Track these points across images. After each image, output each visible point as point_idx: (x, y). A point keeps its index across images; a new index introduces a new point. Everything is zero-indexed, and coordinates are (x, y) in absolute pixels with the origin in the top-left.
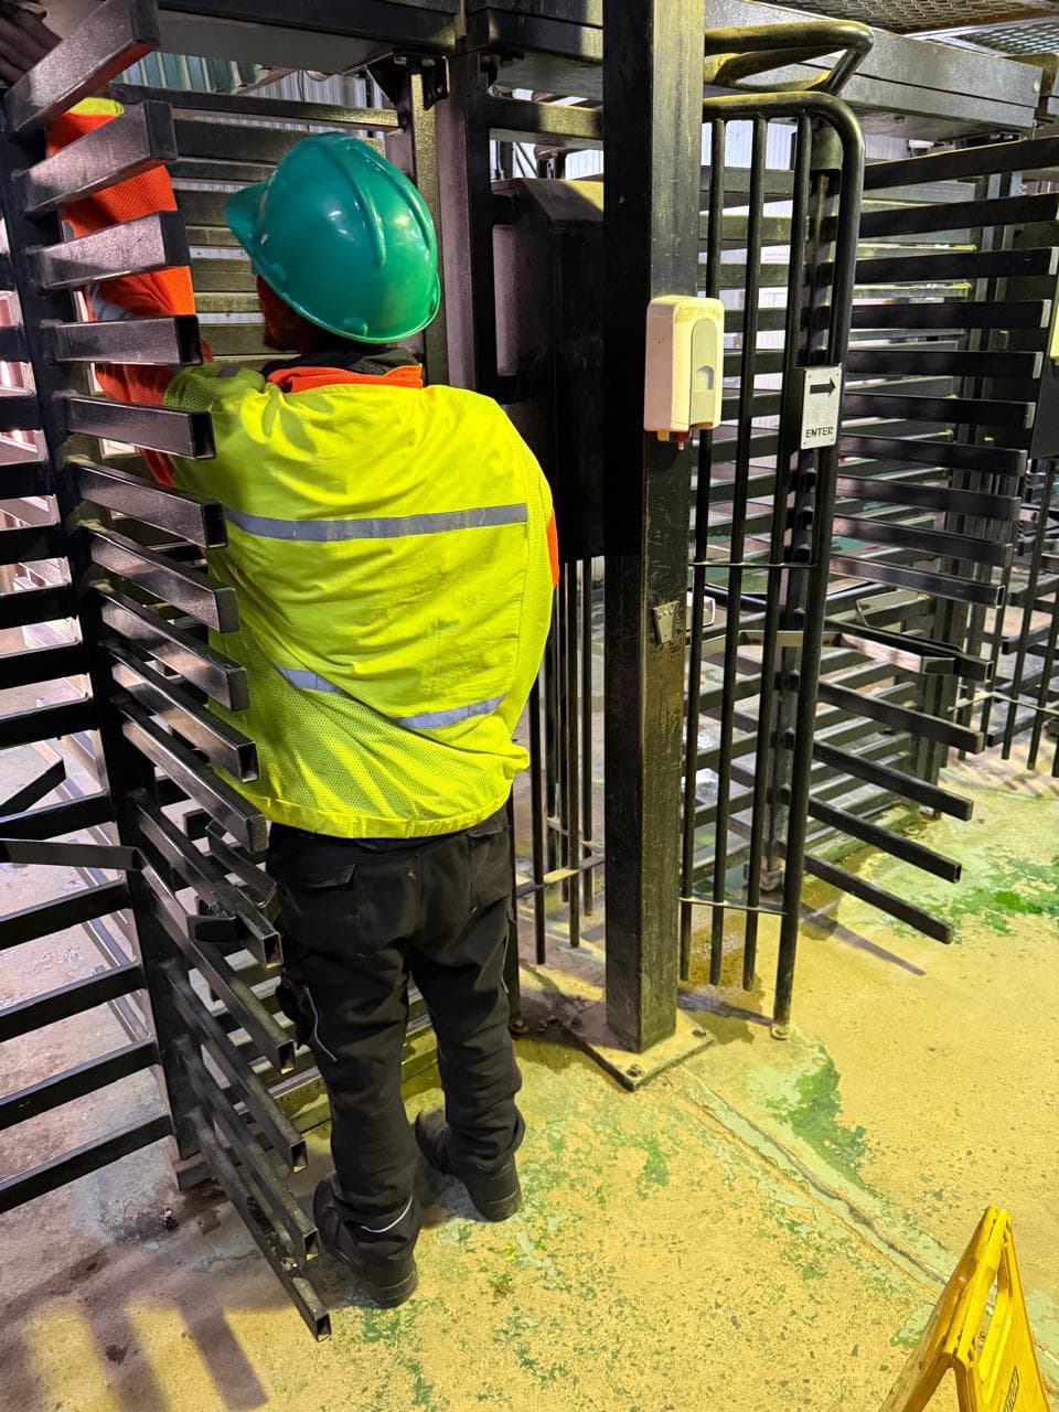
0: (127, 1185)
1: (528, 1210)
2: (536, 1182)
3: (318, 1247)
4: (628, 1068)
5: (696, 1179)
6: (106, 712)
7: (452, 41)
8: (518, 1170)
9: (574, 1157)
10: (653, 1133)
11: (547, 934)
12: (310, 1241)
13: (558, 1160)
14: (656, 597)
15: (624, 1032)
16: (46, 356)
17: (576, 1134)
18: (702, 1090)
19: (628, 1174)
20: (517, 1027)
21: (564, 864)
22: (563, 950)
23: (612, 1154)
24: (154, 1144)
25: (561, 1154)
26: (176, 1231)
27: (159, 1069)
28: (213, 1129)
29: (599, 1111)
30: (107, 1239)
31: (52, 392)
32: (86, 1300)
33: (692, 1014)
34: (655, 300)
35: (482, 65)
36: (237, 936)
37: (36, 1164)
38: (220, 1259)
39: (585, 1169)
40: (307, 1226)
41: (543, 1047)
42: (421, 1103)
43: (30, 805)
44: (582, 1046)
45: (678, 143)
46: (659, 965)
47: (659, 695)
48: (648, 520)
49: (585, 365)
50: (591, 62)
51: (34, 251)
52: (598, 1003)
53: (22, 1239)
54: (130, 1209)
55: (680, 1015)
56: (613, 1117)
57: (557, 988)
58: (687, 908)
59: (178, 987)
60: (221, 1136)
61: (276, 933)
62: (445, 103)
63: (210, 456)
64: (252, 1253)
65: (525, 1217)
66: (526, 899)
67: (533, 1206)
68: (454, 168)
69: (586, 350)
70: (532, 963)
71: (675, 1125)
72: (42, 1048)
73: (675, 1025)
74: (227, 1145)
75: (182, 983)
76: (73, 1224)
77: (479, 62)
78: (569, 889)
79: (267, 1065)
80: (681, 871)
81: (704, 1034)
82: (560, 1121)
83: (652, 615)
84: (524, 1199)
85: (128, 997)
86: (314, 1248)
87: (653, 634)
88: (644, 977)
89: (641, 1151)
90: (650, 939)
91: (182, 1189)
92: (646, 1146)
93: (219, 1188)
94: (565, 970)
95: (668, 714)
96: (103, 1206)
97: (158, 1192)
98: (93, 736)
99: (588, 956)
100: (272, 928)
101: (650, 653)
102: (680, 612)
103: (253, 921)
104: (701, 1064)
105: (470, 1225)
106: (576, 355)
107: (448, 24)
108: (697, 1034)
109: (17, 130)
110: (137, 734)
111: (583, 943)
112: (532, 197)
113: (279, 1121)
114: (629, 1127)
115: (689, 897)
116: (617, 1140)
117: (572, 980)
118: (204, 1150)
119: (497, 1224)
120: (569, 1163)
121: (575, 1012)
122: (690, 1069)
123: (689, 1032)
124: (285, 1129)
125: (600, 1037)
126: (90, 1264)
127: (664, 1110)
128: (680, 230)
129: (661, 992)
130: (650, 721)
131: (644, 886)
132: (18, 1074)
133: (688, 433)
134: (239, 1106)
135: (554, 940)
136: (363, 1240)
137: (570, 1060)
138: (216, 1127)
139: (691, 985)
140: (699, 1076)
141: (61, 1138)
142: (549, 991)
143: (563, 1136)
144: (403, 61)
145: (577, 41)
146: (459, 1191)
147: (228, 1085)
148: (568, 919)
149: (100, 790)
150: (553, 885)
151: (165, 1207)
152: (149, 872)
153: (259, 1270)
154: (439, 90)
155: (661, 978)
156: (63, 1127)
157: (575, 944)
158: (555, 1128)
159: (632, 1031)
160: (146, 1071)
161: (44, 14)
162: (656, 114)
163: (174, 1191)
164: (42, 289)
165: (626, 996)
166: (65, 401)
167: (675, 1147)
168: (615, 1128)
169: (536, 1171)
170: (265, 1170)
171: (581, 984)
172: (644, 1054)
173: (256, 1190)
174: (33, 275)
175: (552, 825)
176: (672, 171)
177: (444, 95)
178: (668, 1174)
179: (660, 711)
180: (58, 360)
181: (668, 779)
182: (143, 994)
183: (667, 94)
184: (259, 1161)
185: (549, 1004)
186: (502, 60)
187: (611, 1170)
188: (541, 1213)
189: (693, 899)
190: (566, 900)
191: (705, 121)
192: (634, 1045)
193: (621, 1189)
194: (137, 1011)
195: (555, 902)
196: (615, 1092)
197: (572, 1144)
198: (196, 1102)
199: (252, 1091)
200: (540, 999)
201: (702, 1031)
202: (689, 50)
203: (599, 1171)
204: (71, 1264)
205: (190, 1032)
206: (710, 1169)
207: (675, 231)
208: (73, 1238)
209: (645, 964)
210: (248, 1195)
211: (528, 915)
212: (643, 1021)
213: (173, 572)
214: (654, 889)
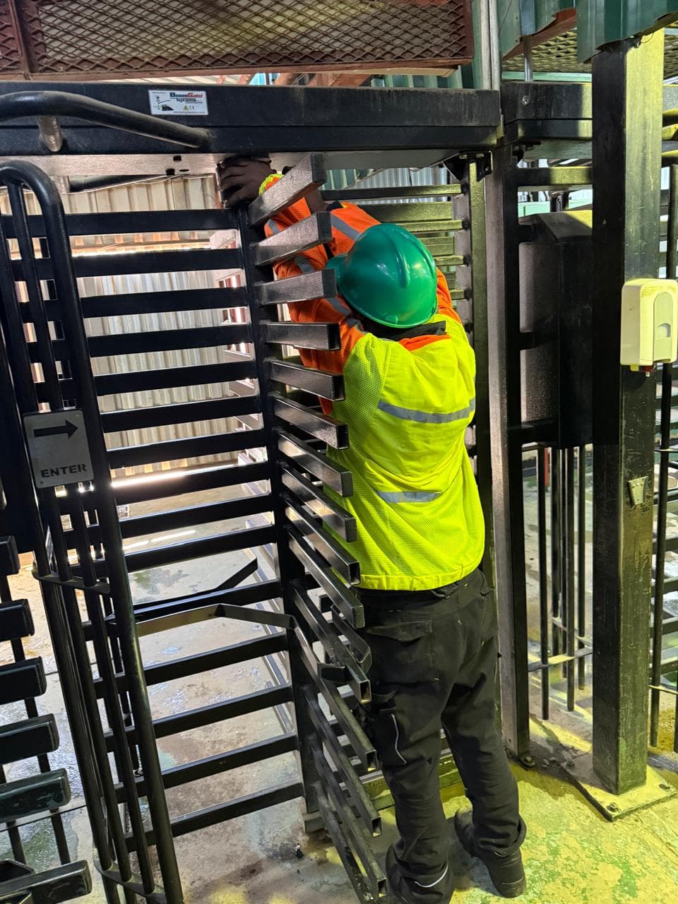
0: (276, 823)
1: (531, 895)
2: (538, 875)
3: (386, 890)
4: (609, 805)
5: (660, 897)
6: (281, 534)
7: (495, 142)
8: (524, 863)
9: (565, 862)
10: (626, 856)
11: (550, 698)
12: (381, 884)
13: (554, 863)
14: (630, 473)
15: (606, 777)
16: (262, 339)
17: (568, 846)
18: (666, 829)
19: (607, 884)
20: (526, 760)
21: (564, 652)
22: (563, 711)
23: (594, 866)
24: (293, 800)
25: (556, 859)
26: (303, 859)
27: (298, 753)
28: (327, 798)
29: (585, 831)
30: (262, 856)
31: (263, 358)
32: (249, 892)
33: (659, 771)
34: (627, 283)
35: (514, 152)
36: (346, 678)
37: (227, 800)
38: (327, 883)
39: (573, 873)
40: (380, 875)
41: (545, 778)
42: (459, 803)
43: (237, 584)
44: (574, 782)
45: (643, 184)
46: (634, 733)
47: (633, 541)
48: (624, 423)
49: (579, 323)
50: (585, 140)
51: (259, 285)
52: (587, 753)
53: (217, 845)
54: (277, 839)
55: (650, 771)
56: (596, 839)
57: (557, 738)
58: (656, 694)
59: (311, 703)
60: (332, 803)
61: (368, 680)
62: (490, 176)
63: (343, 399)
64: (346, 884)
65: (529, 898)
66: (537, 672)
67: (534, 892)
68: (495, 212)
69: (580, 314)
70: (540, 717)
71: (644, 854)
72: (234, 728)
73: (645, 778)
74: (334, 809)
75: (314, 702)
76: (244, 842)
77: (511, 150)
78: (567, 669)
79: (359, 762)
80: (651, 665)
81: (669, 788)
82: (556, 834)
83: (628, 486)
84: (528, 886)
85: (283, 705)
86: (384, 890)
87: (628, 499)
88: (622, 740)
89: (617, 868)
90: (626, 712)
91: (307, 833)
92: (620, 865)
93: (329, 836)
94: (563, 727)
95: (640, 554)
96: (262, 833)
97: (293, 831)
98: (273, 546)
99: (581, 718)
100: (366, 677)
101: (625, 511)
102: (649, 484)
103: (355, 671)
104: (665, 811)
105: (490, 897)
106: (573, 318)
107: (493, 131)
108: (662, 786)
109: (253, 223)
110: (297, 549)
111: (576, 707)
112: (545, 224)
113: (366, 801)
114: (608, 848)
115: (658, 686)
116: (598, 856)
117: (568, 734)
118: (321, 810)
119: (509, 899)
120: (562, 866)
121: (570, 757)
122: (656, 812)
123: (657, 784)
124: (369, 807)
125: (587, 778)
126: (252, 869)
127: (635, 840)
128: (646, 238)
129: (634, 753)
130: (626, 558)
131: (621, 675)
132: (221, 742)
133: (653, 366)
134: (342, 785)
135: (556, 703)
136: (416, 892)
137: (565, 791)
138: (329, 796)
139: (659, 750)
140: (664, 820)
141: (242, 784)
142: (551, 739)
143: (558, 845)
144: (465, 156)
145: (576, 129)
146: (481, 870)
147: (336, 770)
148: (566, 691)
149: (275, 578)
150: (556, 666)
151: (297, 842)
152: (299, 632)
153: (350, 896)
154: (486, 169)
155: (634, 742)
156: (243, 779)
157: (571, 708)
158: (553, 838)
159: (612, 778)
160: (291, 753)
161: (270, 161)
162: (628, 168)
163: (302, 832)
164: (261, 304)
165: (608, 751)
166: (270, 364)
167: (644, 870)
168: (597, 847)
169: (537, 867)
170: (356, 830)
171: (575, 737)
172: (620, 796)
173: (349, 841)
174: (258, 298)
175: (556, 623)
176: (640, 202)
177: (489, 172)
178: (638, 890)
179: (634, 552)
180: (268, 342)
181: (640, 600)
182: (291, 704)
183: (636, 156)
184: (353, 824)
185: (551, 749)
186: (527, 146)
187: (593, 878)
188: (540, 898)
189: (660, 687)
190: (565, 677)
191: (663, 165)
192: (613, 788)
193: (601, 894)
194: (287, 713)
195: (556, 677)
196: (598, 819)
197: (565, 853)
198: (318, 778)
199: (350, 778)
200: (545, 745)
201: (667, 785)
202: (651, 127)
203: (584, 876)
204: (242, 867)
205: (317, 733)
206: (672, 892)
207: (642, 238)
208: (244, 851)
209: (622, 731)
210: (345, 845)
211: (538, 683)
212: (620, 772)
213: (320, 461)
214: (629, 678)
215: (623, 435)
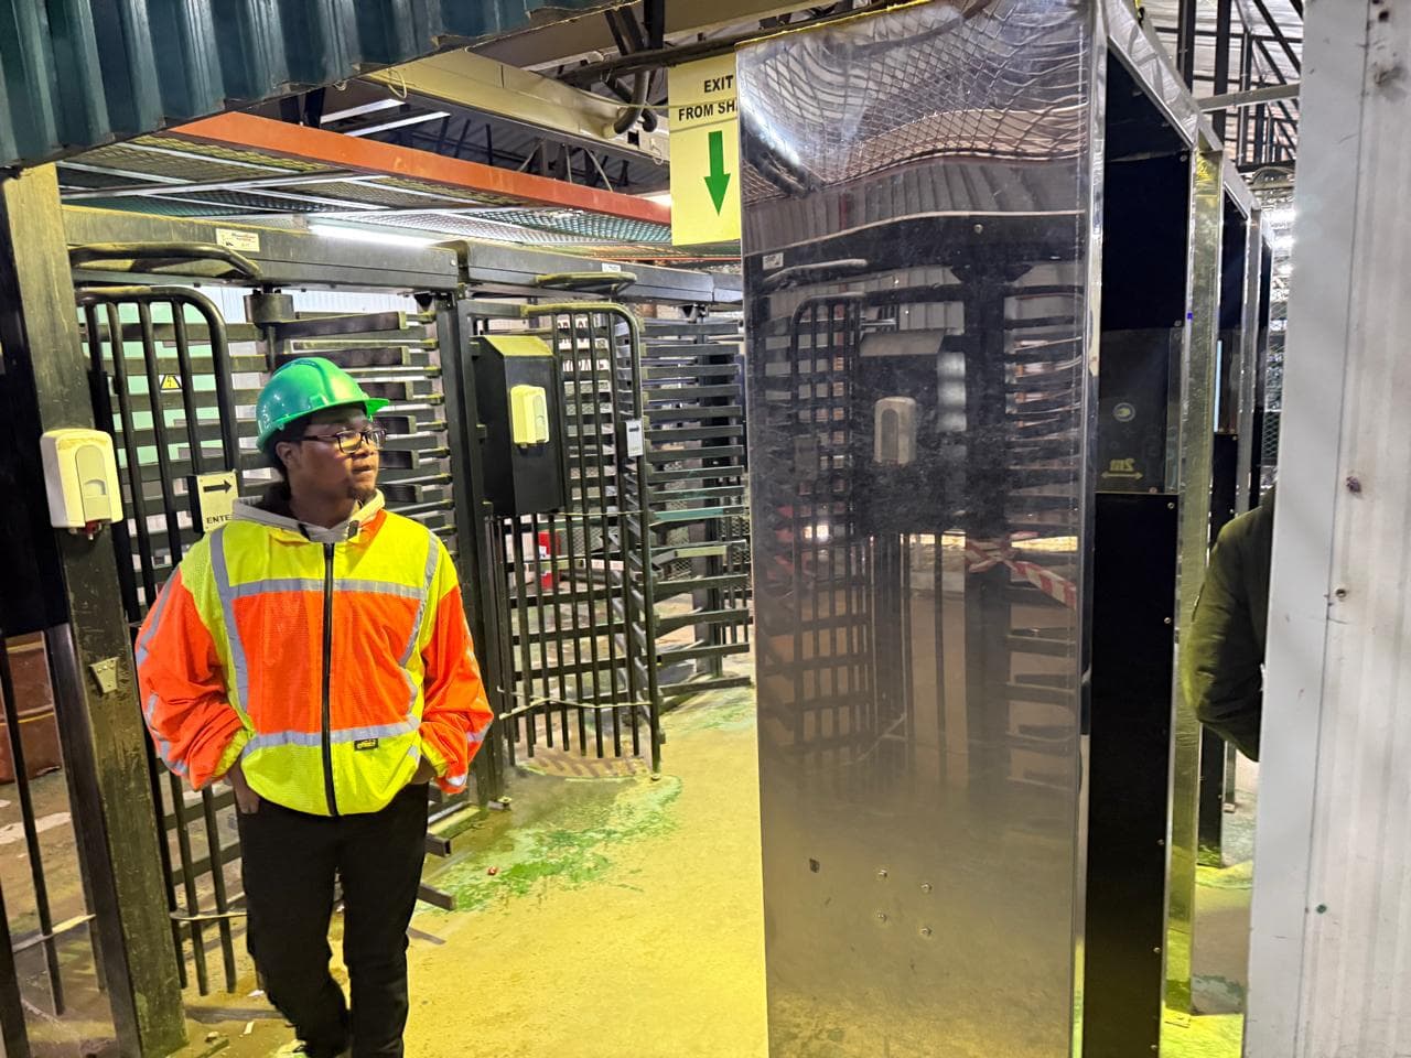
14: (92, 656)
15: (131, 1054)
34: (44, 434)
45: (53, 325)
46: (156, 982)
48: (72, 596)
73: (185, 1039)
81: (216, 1039)
83: (91, 672)
87: (94, 687)
88: (138, 996)
95: (125, 752)
101: (93, 704)
102: (124, 666)
108: (209, 1039)
123: (203, 1040)
128: (67, 383)
129: (162, 1008)
130: (104, 760)
133: (85, 529)
155: (159, 994)
159: (136, 1051)
162: (26, 306)
176: (52, 344)
179: (115, 750)
181: (136, 809)
183: (36, 293)
201: (214, 1036)
202: (54, 264)
209: (136, 984)
212: (144, 1039)
214: (137, 913)
215: (73, 611)
